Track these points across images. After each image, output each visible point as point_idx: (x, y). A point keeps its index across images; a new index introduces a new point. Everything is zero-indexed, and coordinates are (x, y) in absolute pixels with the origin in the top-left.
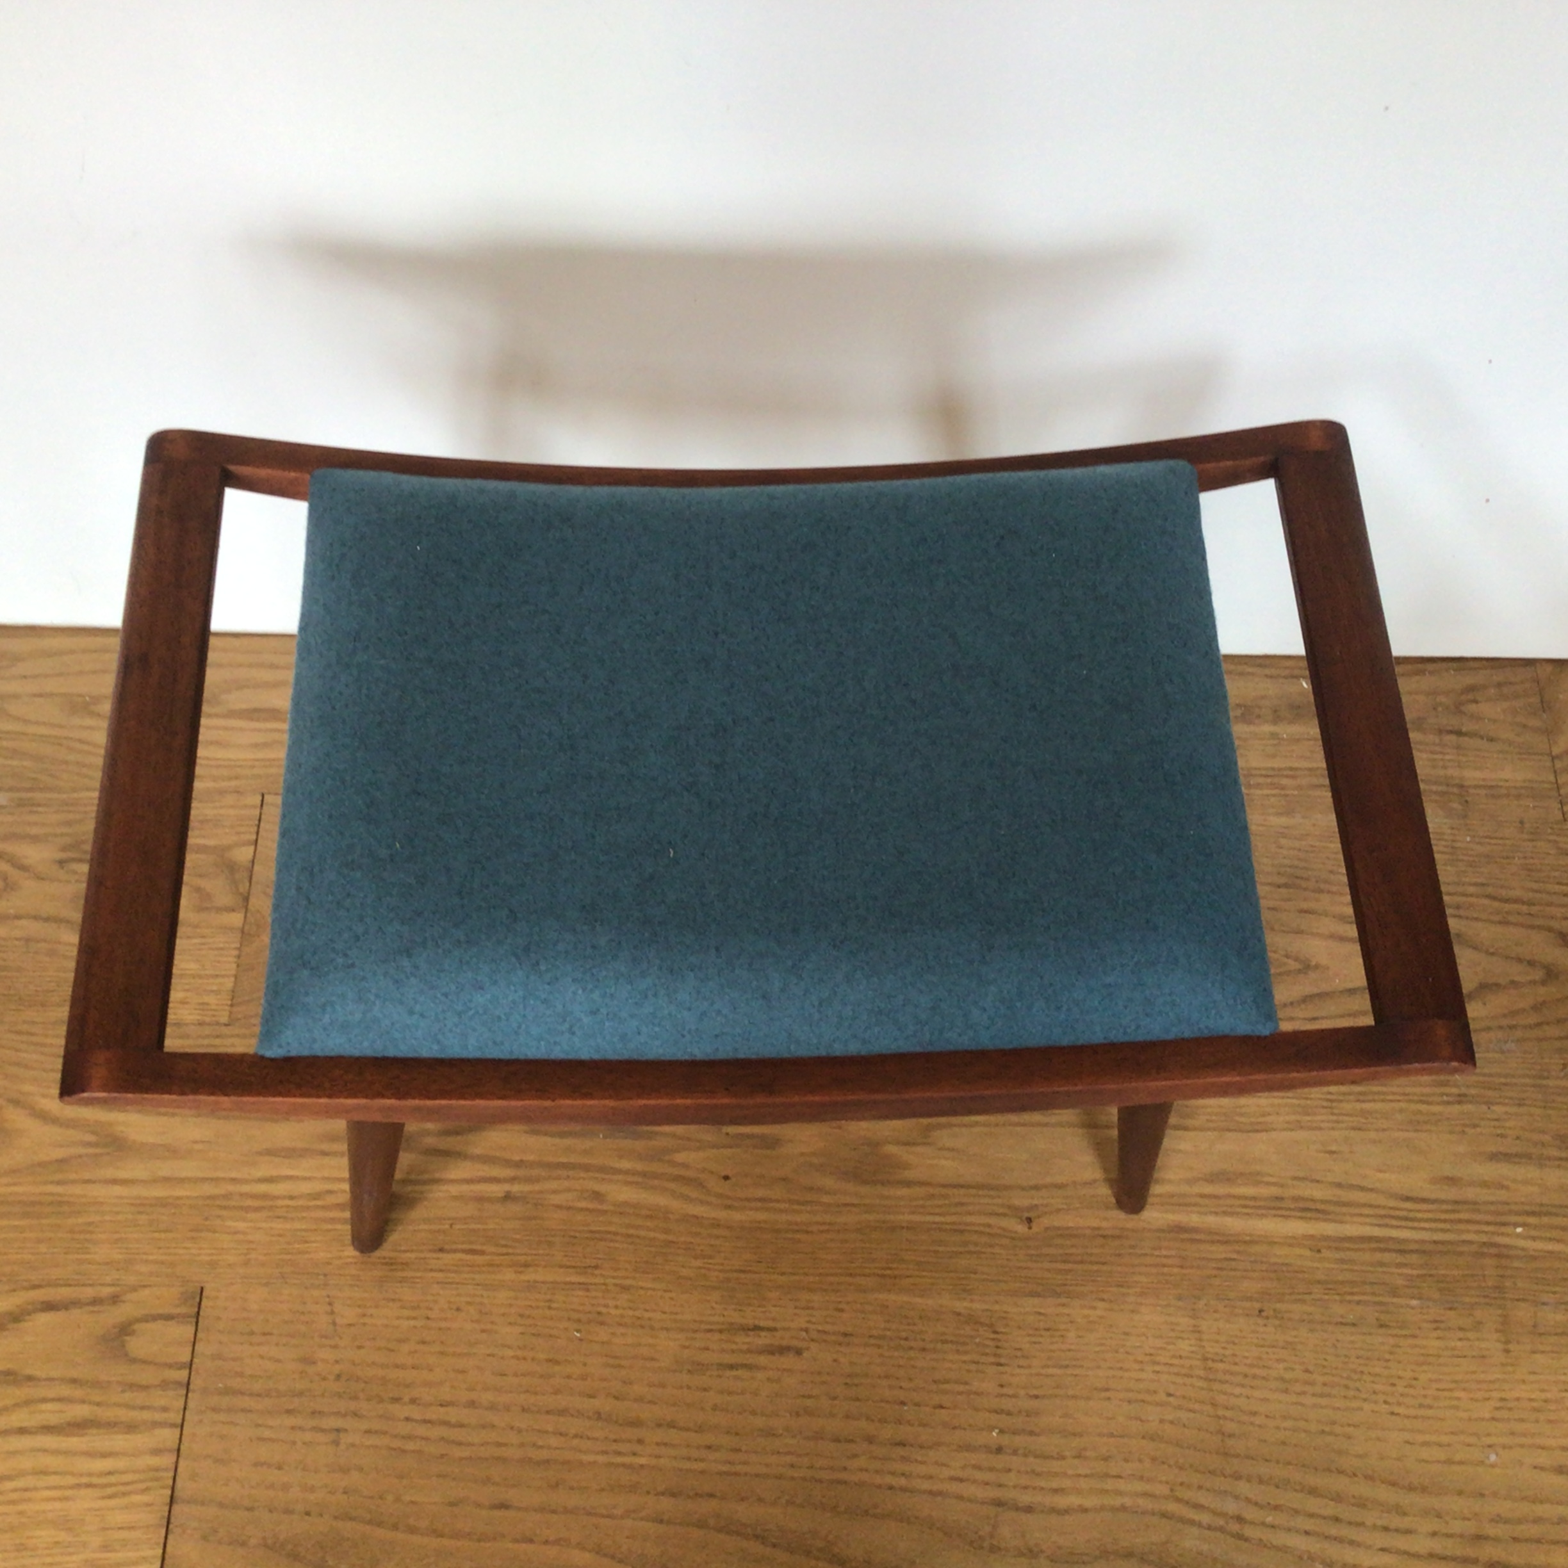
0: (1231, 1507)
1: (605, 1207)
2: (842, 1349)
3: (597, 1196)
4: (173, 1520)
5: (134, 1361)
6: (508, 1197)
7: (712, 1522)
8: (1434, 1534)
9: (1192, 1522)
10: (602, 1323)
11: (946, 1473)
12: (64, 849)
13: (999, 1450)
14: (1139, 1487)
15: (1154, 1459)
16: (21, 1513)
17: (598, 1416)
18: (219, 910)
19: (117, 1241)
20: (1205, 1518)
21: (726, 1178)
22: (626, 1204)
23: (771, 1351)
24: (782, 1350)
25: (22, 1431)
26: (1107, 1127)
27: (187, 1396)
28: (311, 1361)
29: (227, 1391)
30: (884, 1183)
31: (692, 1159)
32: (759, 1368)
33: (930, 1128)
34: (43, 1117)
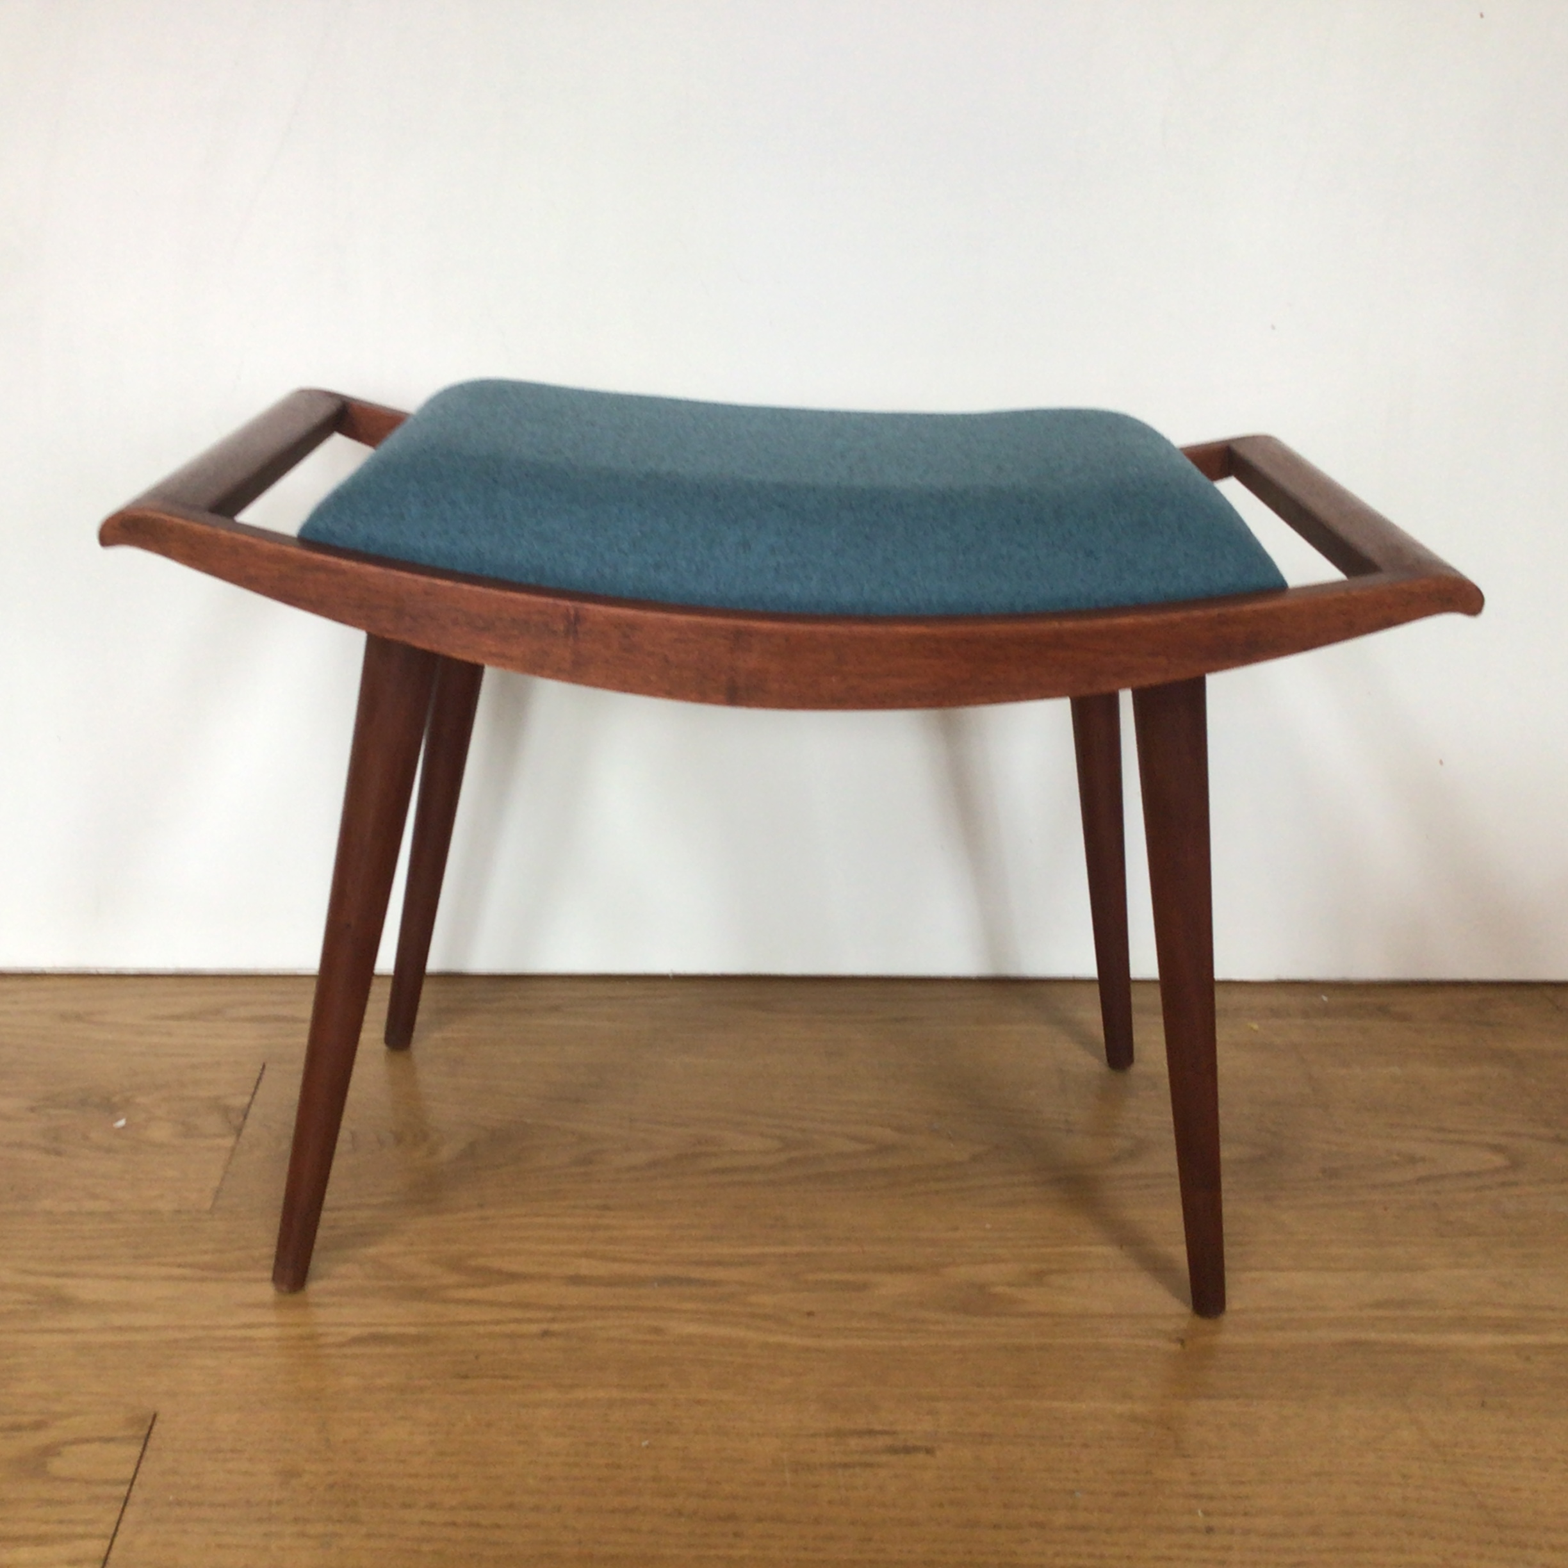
1: (666, 1339)
3: (657, 1331)
5: (56, 1478)
6: (546, 1334)
10: (672, 1432)
11: (1148, 1553)
12: (37, 1100)
13: (1210, 1530)
15: (1410, 1534)
17: (680, 1513)
18: (207, 1136)
19: (49, 1377)
21: (810, 1314)
22: (691, 1336)
23: (893, 1450)
24: (908, 1450)
27: (123, 1511)
28: (298, 1474)
29: (179, 1503)
30: (998, 1315)
31: (767, 1300)
32: (880, 1466)
33: (1041, 1274)
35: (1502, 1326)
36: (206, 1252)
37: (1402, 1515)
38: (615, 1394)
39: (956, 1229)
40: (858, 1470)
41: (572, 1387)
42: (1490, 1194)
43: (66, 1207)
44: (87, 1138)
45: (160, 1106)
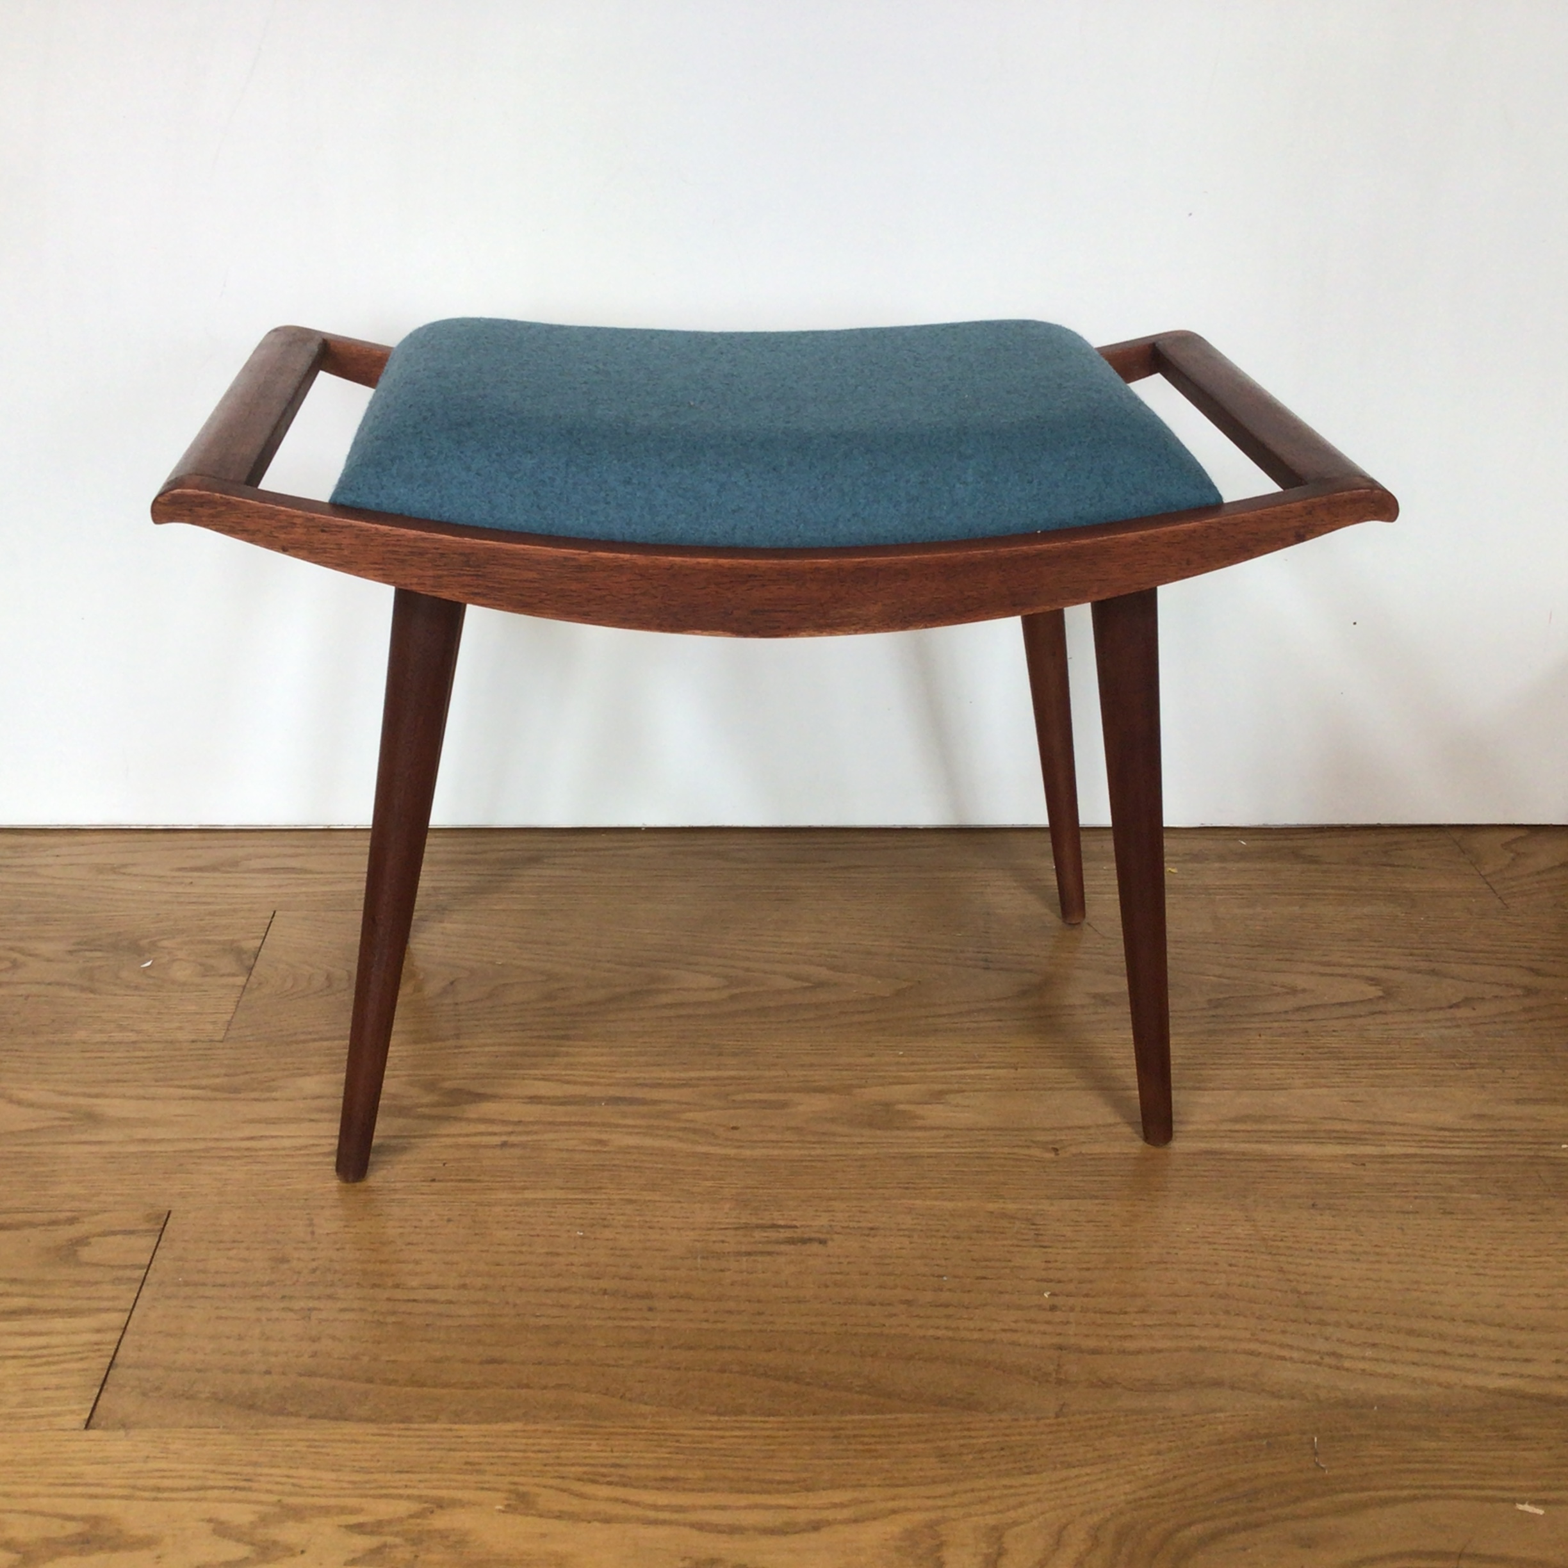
0: (1321, 1345)
1: (607, 1149)
2: (871, 1240)
3: (601, 1142)
4: (109, 1380)
5: (86, 1264)
6: (504, 1145)
7: (735, 1368)
8: (1557, 1361)
9: (1283, 1358)
10: (606, 1226)
11: (997, 1326)
12: (75, 944)
13: (1053, 1308)
14: (1216, 1332)
15: (1227, 1312)
17: (605, 1292)
18: (221, 975)
19: (82, 1182)
20: (1296, 1355)
21: (735, 1128)
22: (629, 1147)
23: (791, 1241)
24: (805, 1241)
27: (141, 1288)
28: (284, 1260)
29: (187, 1284)
30: (898, 1128)
31: (699, 1117)
32: (780, 1254)
33: (941, 1093)
34: (20, 1103)
35: (1343, 1138)
36: (218, 1076)
37: (1224, 1296)
38: (560, 1194)
39: (872, 1055)
40: (760, 1258)
41: (524, 1188)
42: (1359, 1022)
43: (98, 1037)
44: (118, 978)
45: (182, 949)
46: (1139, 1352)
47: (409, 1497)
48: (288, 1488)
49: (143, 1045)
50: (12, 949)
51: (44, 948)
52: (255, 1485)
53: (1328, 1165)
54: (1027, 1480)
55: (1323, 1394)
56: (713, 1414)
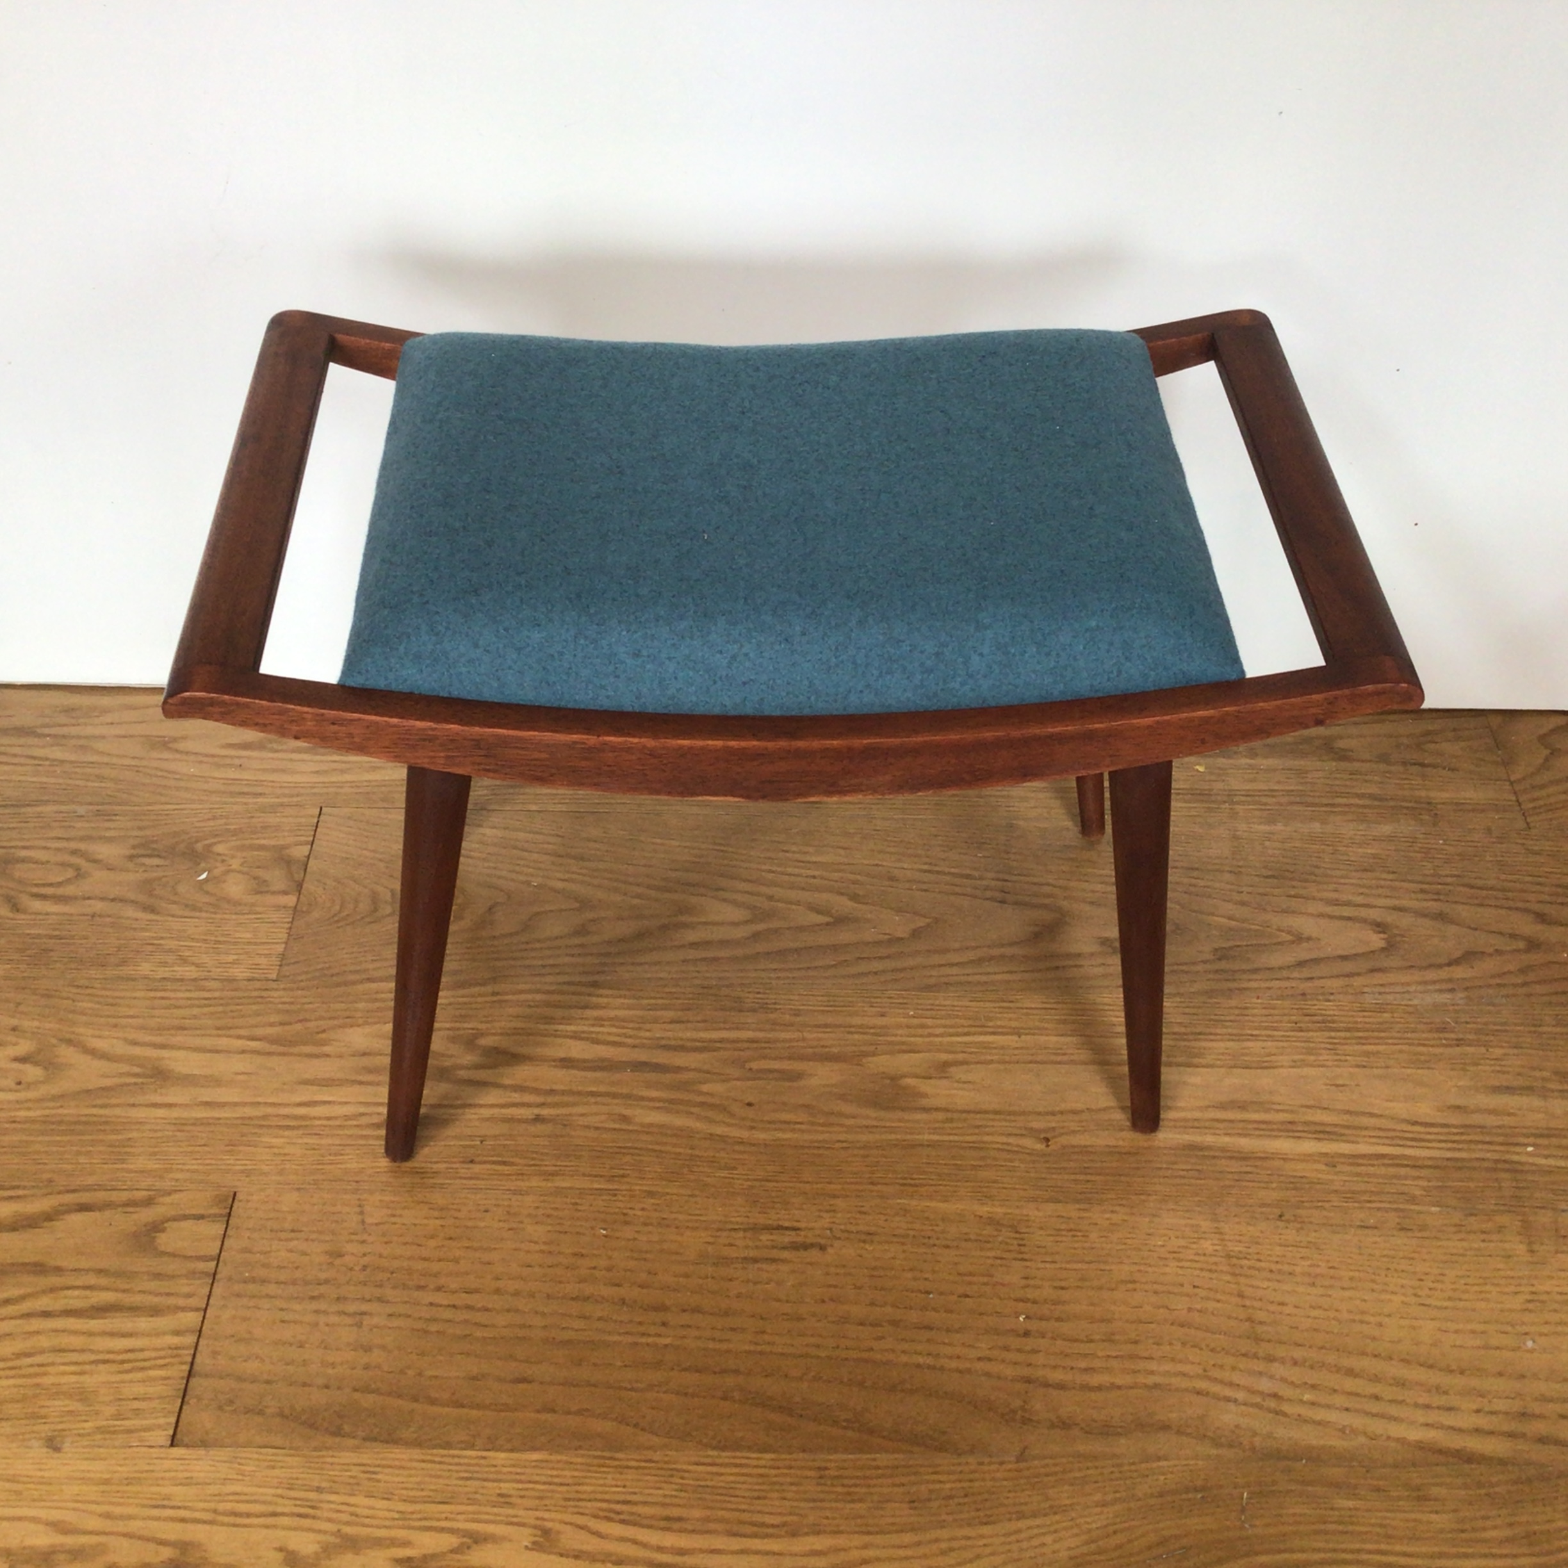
0: (1265, 1385)
1: (631, 1128)
2: (867, 1246)
3: (625, 1119)
4: (189, 1392)
5: (164, 1253)
6: (537, 1119)
7: (736, 1395)
8: (1478, 1411)
9: (1228, 1399)
10: (626, 1223)
11: (974, 1354)
12: (134, 847)
13: (1027, 1334)
14: (1171, 1367)
15: (1184, 1344)
16: (37, 1385)
17: (623, 1302)
18: (274, 893)
19: (155, 1154)
20: (1240, 1395)
21: (750, 1104)
22: (651, 1125)
23: (795, 1247)
24: (806, 1247)
25: (46, 1314)
26: (1119, 1064)
27: (213, 1284)
28: (339, 1254)
29: (253, 1280)
30: (903, 1110)
31: (718, 1089)
32: (784, 1261)
33: (946, 1065)
34: (93, 1053)
35: (1322, 1132)
36: (273, 1025)
37: (1183, 1324)
38: (584, 1183)
39: (883, 1015)
40: (764, 1265)
41: (555, 1174)
42: (1357, 982)
43: (162, 972)
44: (176, 894)
45: (233, 857)
46: (1099, 1388)
47: (452, 1531)
48: (345, 1517)
49: (206, 984)
50: (74, 852)
51: (103, 851)
52: (318, 1513)
53: (1300, 1166)
54: (986, 1530)
55: (1257, 1441)
56: (714, 1448)
